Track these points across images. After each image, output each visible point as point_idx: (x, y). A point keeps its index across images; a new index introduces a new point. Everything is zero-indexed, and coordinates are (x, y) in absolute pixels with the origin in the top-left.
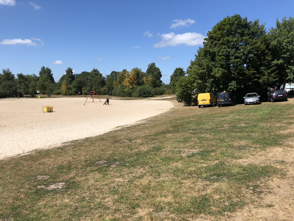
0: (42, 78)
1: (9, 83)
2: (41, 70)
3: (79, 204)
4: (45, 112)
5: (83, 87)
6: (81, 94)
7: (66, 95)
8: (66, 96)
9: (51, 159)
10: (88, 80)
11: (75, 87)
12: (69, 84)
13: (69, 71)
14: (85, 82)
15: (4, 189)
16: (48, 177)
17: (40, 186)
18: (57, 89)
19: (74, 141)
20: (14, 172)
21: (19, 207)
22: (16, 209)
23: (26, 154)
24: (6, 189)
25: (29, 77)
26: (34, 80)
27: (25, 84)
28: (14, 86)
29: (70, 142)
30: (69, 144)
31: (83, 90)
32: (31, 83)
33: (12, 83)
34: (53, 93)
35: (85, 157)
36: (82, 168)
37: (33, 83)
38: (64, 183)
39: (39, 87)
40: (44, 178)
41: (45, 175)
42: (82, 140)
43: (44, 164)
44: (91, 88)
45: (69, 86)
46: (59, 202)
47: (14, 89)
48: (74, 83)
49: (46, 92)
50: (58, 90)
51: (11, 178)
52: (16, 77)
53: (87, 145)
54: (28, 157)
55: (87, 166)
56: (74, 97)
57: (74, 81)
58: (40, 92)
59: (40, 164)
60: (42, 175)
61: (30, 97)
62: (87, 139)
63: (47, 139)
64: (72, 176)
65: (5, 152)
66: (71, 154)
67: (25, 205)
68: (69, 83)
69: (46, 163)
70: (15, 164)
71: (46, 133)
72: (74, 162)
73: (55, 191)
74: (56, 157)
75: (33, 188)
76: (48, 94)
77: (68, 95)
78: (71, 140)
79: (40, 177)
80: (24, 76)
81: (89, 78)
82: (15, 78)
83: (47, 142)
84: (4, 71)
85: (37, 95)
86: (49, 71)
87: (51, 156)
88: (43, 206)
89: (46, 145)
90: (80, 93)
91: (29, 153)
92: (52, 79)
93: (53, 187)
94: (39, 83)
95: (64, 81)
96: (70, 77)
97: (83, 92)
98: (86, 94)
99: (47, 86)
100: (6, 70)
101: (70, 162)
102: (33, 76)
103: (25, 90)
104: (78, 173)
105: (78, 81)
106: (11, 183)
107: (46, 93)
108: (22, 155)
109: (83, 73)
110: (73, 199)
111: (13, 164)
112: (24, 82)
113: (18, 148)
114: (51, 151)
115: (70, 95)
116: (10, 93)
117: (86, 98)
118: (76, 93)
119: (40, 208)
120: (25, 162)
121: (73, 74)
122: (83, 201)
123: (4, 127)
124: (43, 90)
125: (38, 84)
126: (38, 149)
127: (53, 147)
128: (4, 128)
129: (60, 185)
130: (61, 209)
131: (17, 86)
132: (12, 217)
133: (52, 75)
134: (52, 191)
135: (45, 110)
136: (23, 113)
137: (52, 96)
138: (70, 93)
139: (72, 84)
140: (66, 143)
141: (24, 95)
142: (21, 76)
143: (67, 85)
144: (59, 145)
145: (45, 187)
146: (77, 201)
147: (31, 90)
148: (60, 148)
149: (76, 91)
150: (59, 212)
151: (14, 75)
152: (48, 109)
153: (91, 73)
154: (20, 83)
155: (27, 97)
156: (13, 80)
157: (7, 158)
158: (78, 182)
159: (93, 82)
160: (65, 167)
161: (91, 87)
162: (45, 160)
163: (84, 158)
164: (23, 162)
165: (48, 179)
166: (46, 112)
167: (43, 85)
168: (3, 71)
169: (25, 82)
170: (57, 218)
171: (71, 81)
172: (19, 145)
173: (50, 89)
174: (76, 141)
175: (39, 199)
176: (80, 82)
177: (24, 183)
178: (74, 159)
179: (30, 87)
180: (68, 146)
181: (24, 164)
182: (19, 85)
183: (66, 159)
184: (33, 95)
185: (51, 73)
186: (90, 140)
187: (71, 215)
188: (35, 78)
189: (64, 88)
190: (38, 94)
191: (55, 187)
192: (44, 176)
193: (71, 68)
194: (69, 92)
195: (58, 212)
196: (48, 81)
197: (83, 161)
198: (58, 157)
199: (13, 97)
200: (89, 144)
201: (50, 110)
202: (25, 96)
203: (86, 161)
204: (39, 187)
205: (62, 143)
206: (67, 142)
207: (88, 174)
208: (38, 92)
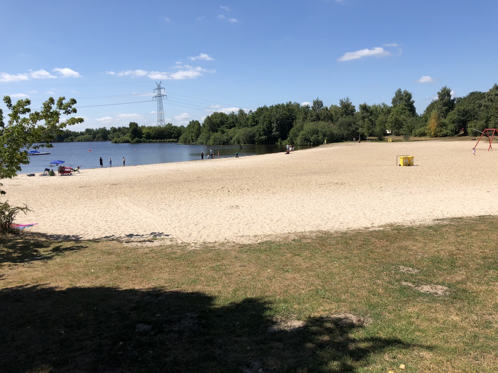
0: (396, 109)
1: (348, 119)
2: (395, 96)
3: (479, 330)
4: (400, 165)
5: (469, 121)
6: (466, 134)
7: (437, 136)
8: (436, 138)
9: (416, 243)
10: (482, 108)
11: (453, 122)
12: (443, 117)
13: (446, 93)
14: (475, 111)
15: (354, 274)
16: (416, 271)
17: (406, 283)
18: (421, 127)
19: (456, 218)
20: (363, 252)
21: (378, 306)
22: (375, 307)
23: (377, 229)
24: (356, 275)
25: (376, 108)
26: (383, 112)
27: (370, 120)
28: (354, 123)
29: (449, 219)
30: (447, 223)
31: (469, 126)
32: (379, 118)
33: (352, 120)
34: (413, 133)
35: (481, 250)
36: (477, 269)
37: (381, 117)
38: (445, 288)
39: (390, 124)
40: (409, 271)
41: (410, 266)
42: (471, 218)
43: (406, 248)
44: (486, 122)
45: (443, 120)
46: (442, 316)
47: (354, 129)
48: (453, 115)
49: (402, 132)
50: (422, 129)
51: (360, 261)
52: (358, 110)
53: (482, 230)
54: (381, 234)
55: (489, 268)
56: (451, 141)
57: (453, 112)
58: (392, 131)
59: (400, 248)
60: (406, 266)
61: (376, 141)
62: (482, 219)
63: (406, 209)
64: (459, 278)
65: (347, 221)
66: (452, 239)
67: (386, 305)
68: (442, 114)
69: (409, 248)
70: (362, 241)
71: (404, 199)
72: (460, 256)
73: (432, 297)
74: (426, 241)
75: (396, 283)
76: (405, 134)
77: (440, 137)
78: (449, 216)
79: (403, 269)
80: (369, 107)
81: (483, 103)
82: (356, 112)
83: (406, 214)
84: (342, 102)
85: (386, 137)
86: (409, 96)
87: (416, 237)
88: (415, 315)
89: (406, 219)
90: (462, 132)
91: (381, 229)
92: (412, 109)
93: (426, 288)
94: (392, 118)
95: (434, 113)
96: (445, 105)
97: (469, 130)
98: (476, 134)
99: (404, 122)
100: (343, 99)
101: (452, 254)
102: (382, 106)
103: (369, 130)
104: (470, 276)
105: (460, 110)
106: (363, 268)
107: (402, 134)
108: (371, 229)
109: (472, 94)
110: (466, 318)
111: (361, 241)
112: (368, 118)
113: (364, 218)
114: (416, 230)
115: (442, 136)
116: (348, 134)
117: (474, 143)
118: (456, 132)
119: (411, 317)
120: (377, 240)
121: (452, 98)
122: (487, 327)
123: (342, 184)
124: (397, 128)
125: (390, 118)
126: (395, 224)
127: (418, 223)
128: (342, 187)
129: (440, 290)
130: (447, 329)
131: (358, 124)
132: (370, 317)
133: (413, 102)
134: (425, 295)
135: (401, 162)
136: (366, 165)
137: (412, 138)
138: (444, 132)
139: (449, 117)
140: (440, 220)
141: (368, 138)
142: (364, 108)
143: (438, 118)
144: (429, 222)
145: (414, 286)
146: (475, 323)
147: (377, 129)
148: (431, 227)
149: (456, 129)
150: (444, 332)
151: (354, 106)
152: (404, 160)
153: (488, 94)
154: (363, 118)
155: (372, 140)
156: (353, 115)
157: (351, 230)
158: (472, 292)
159: (493, 111)
160: (443, 260)
161: (488, 120)
162: (408, 243)
163: (480, 252)
164: (373, 240)
165: (416, 275)
166: (402, 165)
167: (397, 120)
168: (340, 102)
169: (370, 117)
170: (441, 341)
171: (448, 111)
172: (365, 214)
173: (408, 127)
174: (459, 218)
175: (406, 302)
176: (465, 113)
177: (380, 272)
178: (459, 249)
179: (377, 124)
180: (445, 226)
181: (376, 243)
182: (360, 122)
183: (444, 248)
184: (381, 137)
185: (411, 100)
186: (489, 220)
187: (467, 344)
188: (384, 110)
189: (432, 124)
190: (388, 135)
191: (432, 291)
192: (410, 269)
193: (448, 87)
194: (441, 131)
195: (442, 331)
196: (405, 113)
197: (478, 256)
198: (428, 241)
199: (352, 140)
200: (488, 228)
201: (408, 163)
202: (368, 140)
203: (484, 258)
204: (404, 283)
205: (435, 220)
206: (443, 219)
207: (492, 282)
208: (388, 132)
